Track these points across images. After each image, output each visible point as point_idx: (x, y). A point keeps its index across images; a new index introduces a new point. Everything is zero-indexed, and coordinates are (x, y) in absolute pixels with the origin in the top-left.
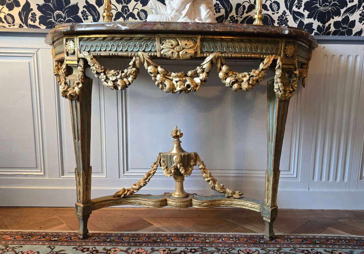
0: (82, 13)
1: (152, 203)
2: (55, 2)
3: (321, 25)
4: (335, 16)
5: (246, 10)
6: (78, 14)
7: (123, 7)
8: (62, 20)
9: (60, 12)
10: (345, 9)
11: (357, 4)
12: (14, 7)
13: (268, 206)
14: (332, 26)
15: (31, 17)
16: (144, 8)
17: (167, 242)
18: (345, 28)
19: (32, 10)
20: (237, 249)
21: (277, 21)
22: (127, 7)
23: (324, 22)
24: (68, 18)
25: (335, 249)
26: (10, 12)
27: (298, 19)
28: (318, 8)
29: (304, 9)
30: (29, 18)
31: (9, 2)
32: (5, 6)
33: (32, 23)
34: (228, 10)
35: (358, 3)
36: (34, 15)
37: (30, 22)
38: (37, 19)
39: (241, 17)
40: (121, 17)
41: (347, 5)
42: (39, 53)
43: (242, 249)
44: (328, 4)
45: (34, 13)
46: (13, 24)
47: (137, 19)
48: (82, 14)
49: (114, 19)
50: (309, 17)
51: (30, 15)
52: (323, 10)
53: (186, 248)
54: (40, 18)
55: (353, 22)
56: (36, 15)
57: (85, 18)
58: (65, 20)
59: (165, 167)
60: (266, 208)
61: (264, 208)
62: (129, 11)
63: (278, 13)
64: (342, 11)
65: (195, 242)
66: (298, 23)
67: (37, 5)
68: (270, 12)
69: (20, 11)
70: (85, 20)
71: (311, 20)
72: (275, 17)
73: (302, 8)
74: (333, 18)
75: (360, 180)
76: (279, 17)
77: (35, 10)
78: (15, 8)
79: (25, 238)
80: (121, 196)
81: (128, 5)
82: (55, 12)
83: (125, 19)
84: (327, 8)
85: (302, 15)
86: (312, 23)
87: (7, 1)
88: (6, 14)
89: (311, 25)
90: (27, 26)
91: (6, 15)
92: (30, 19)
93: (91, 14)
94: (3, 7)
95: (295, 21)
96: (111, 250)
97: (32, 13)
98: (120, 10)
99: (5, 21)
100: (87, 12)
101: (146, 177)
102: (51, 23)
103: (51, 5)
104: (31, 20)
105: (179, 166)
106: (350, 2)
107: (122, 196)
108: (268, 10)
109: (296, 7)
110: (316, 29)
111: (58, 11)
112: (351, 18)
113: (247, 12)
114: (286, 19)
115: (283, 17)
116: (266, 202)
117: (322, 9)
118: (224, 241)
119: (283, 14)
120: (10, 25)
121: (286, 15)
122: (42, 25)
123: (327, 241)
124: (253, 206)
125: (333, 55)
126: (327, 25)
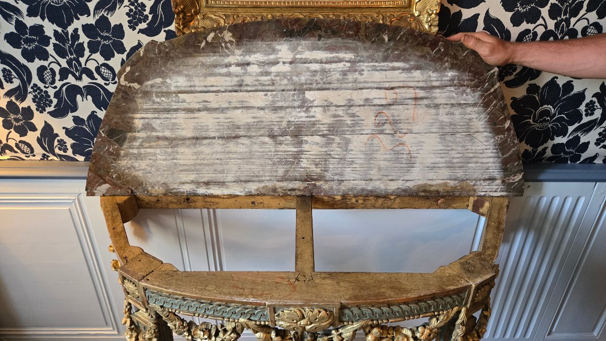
2: (91, 124)
4: (557, 136)
10: (576, 125)
11: (599, 119)
12: (27, 132)
15: (58, 145)
19: (57, 135)
26: (23, 139)
30: (56, 147)
31: (17, 124)
32: (12, 130)
33: (61, 153)
35: (600, 117)
36: (62, 143)
38: (69, 147)
41: (582, 119)
44: (549, 118)
45: (62, 140)
46: (32, 154)
51: (56, 143)
52: (538, 128)
55: (586, 145)
64: (571, 129)
67: (64, 128)
69: (38, 137)
75: (548, 335)
77: (62, 135)
78: (30, 133)
87: (14, 123)
91: (18, 142)
92: (57, 148)
94: (10, 132)
97: (58, 140)
99: (19, 151)
103: (87, 129)
104: (60, 149)
106: (586, 115)
112: (583, 139)
120: (28, 155)
126: (540, 149)
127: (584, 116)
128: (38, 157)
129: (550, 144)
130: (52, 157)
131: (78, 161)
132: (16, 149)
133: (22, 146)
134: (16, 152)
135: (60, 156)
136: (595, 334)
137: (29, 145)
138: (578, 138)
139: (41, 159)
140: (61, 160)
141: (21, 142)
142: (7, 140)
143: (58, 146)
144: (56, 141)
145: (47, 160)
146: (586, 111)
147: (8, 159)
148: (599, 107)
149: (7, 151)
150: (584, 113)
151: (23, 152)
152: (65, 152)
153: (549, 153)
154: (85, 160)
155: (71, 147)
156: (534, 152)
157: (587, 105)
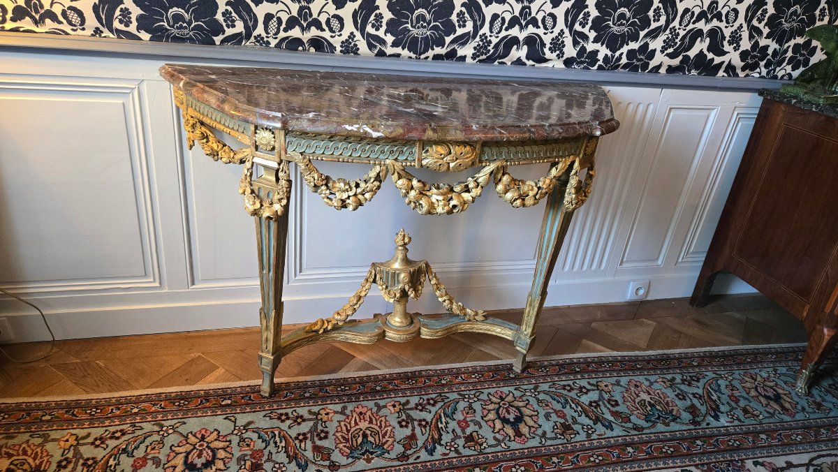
0: (224, 14)
1: (366, 339)
3: (609, 53)
4: (631, 41)
5: (506, 25)
6: (215, 15)
7: (301, 9)
8: (185, 25)
9: (180, 10)
13: (526, 335)
14: (624, 57)
15: (120, 15)
16: (339, 12)
17: (391, 390)
18: (641, 60)
20: (486, 391)
21: (548, 46)
22: (309, 9)
23: (614, 50)
24: (196, 23)
25: (600, 379)
27: (579, 43)
28: (610, 27)
29: (591, 28)
30: (116, 18)
33: (122, 27)
34: (479, 23)
37: (116, 24)
39: (497, 37)
40: (297, 27)
41: (650, 25)
42: (144, 87)
43: (492, 391)
46: (81, 27)
47: (325, 30)
48: (223, 16)
49: (284, 28)
50: (596, 41)
51: (118, 13)
53: (421, 398)
54: (139, 19)
56: (130, 13)
57: (230, 24)
58: (189, 26)
59: (384, 287)
60: (523, 337)
61: (519, 338)
62: (311, 15)
63: (552, 32)
64: (642, 34)
65: (429, 386)
66: (578, 49)
68: (541, 31)
69: (95, 3)
70: (229, 28)
71: (597, 46)
72: (547, 39)
73: (588, 27)
74: (628, 44)
75: (620, 265)
76: (553, 39)
79: (179, 405)
80: (319, 331)
81: (310, 5)
82: (171, 10)
83: (303, 29)
84: (622, 28)
85: (585, 38)
86: (598, 51)
88: (67, 6)
89: (596, 52)
90: (111, 31)
91: (66, 8)
92: (117, 20)
93: (242, 18)
95: (574, 46)
96: (321, 412)
97: (121, 9)
98: (295, 13)
99: (64, 21)
100: (234, 14)
101: (355, 302)
102: (162, 28)
104: (121, 22)
105: (407, 288)
106: (654, 21)
107: (321, 331)
108: (538, 27)
109: (580, 25)
110: (601, 60)
111: (175, 9)
113: (507, 29)
114: (563, 42)
115: (559, 40)
116: (524, 329)
117: (615, 29)
118: (464, 380)
119: (559, 34)
120: (75, 28)
121: (564, 36)
122: (142, 32)
123: (588, 366)
124: (503, 332)
125: (620, 103)
126: (617, 54)
127: (652, 22)
128: (89, 32)
129: (625, 49)
130: (106, 33)
131: (141, 39)
132: (61, 18)
133: (71, 14)
134: (60, 22)
135: (118, 32)
136: (659, 262)
137: (80, 14)
138: (646, 45)
139: (92, 35)
140: (119, 37)
141: (71, 8)
142: (51, 5)
143: (120, 17)
144: (118, 9)
145: (100, 36)
146: (654, 16)
147: (46, 32)
148: (664, 13)
149: (48, 21)
150: (652, 19)
151: (70, 23)
152: (127, 25)
153: (624, 60)
154: (151, 39)
155: (137, 20)
156: (613, 57)
157: (655, 10)
